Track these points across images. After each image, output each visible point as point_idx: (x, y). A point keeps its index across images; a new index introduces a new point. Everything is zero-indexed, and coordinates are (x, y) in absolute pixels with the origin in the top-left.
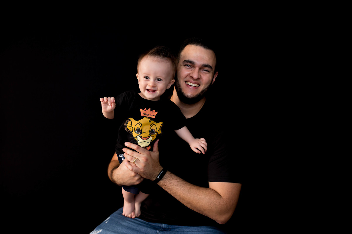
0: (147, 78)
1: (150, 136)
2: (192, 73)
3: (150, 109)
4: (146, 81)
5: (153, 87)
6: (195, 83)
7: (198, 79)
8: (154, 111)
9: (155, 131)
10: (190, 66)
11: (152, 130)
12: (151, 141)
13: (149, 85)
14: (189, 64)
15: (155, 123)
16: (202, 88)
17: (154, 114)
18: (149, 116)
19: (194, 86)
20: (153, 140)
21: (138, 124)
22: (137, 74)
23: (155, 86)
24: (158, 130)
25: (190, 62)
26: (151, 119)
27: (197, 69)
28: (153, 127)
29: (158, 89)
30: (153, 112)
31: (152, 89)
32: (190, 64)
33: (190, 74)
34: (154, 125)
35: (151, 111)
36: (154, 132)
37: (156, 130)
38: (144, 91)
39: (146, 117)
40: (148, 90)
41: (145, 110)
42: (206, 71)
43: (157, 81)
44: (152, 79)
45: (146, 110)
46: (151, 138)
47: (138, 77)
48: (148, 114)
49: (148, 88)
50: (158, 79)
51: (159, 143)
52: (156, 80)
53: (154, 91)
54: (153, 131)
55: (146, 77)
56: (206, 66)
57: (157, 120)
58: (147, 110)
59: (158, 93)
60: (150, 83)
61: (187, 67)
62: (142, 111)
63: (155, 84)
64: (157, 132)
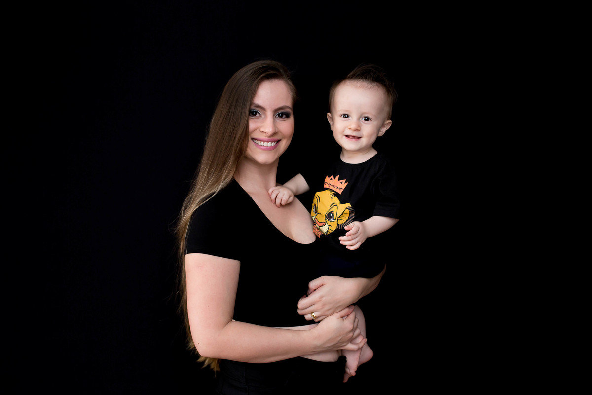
0: (346, 117)
1: (326, 221)
3: (338, 177)
5: (356, 130)
8: (344, 180)
9: (333, 215)
11: (330, 213)
17: (342, 186)
18: (335, 189)
20: (330, 231)
21: (316, 197)
23: (358, 129)
24: (338, 216)
26: (337, 194)
29: (363, 135)
30: (342, 183)
31: (355, 134)
34: (337, 205)
35: (339, 180)
37: (335, 215)
38: (342, 138)
39: (331, 190)
40: (347, 136)
41: (331, 179)
45: (333, 178)
46: (327, 226)
48: (334, 186)
49: (348, 133)
50: (365, 117)
52: (361, 119)
54: (331, 215)
55: (345, 115)
58: (335, 178)
59: (364, 141)
60: (352, 122)
62: (327, 180)
63: (359, 126)
64: (337, 218)
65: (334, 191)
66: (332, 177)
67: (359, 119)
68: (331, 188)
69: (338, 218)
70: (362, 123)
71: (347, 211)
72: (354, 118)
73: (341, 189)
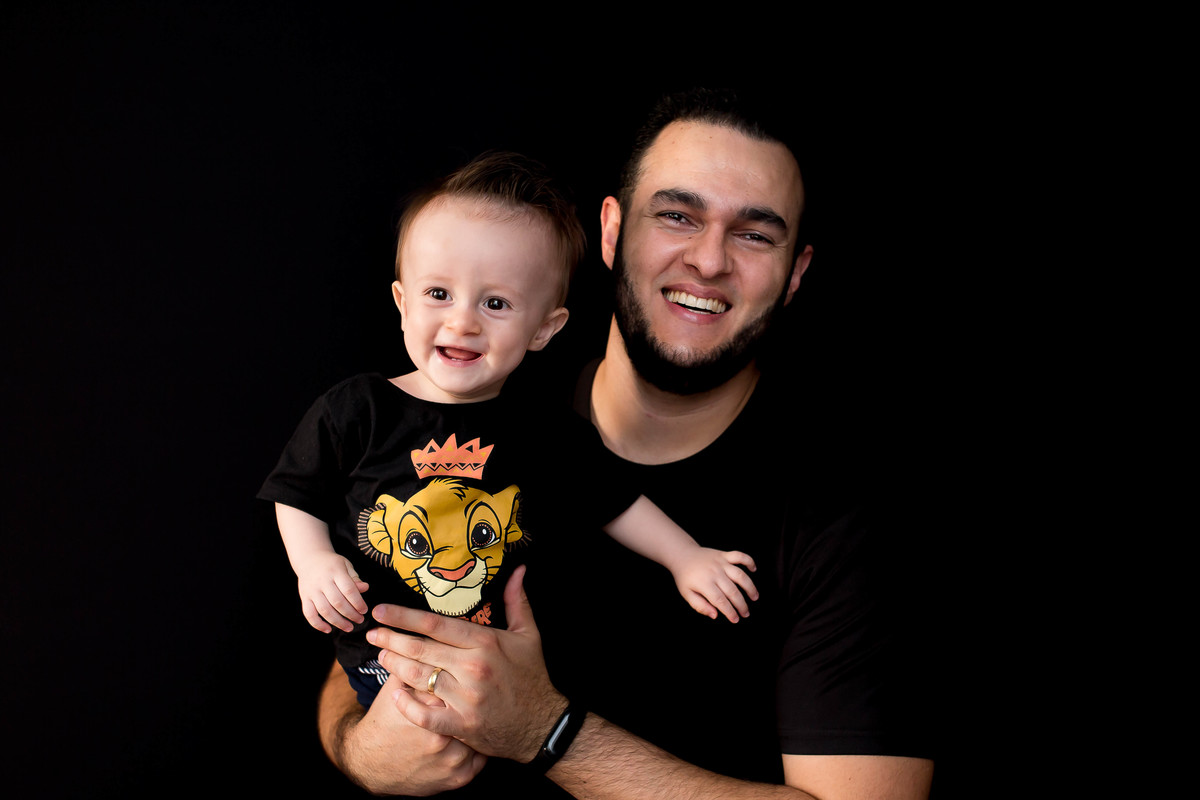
0: (438, 297)
1: (475, 555)
2: (695, 250)
3: (452, 439)
4: (437, 311)
5: (468, 334)
6: (707, 297)
7: (722, 276)
8: (476, 442)
9: (490, 530)
10: (683, 220)
11: (478, 528)
12: (486, 579)
13: (447, 325)
14: (678, 207)
15: (486, 498)
16: (740, 317)
17: (475, 457)
18: (457, 472)
19: (705, 310)
20: (495, 571)
21: (410, 512)
22: (395, 284)
23: (475, 330)
24: (504, 526)
25: (685, 198)
26: (467, 482)
27: (716, 229)
28: (481, 514)
29: (488, 346)
30: (470, 449)
31: (464, 343)
32: (685, 209)
33: (680, 254)
34: (481, 504)
35: (459, 444)
36: (488, 536)
37: (495, 526)
38: (427, 356)
39: (441, 478)
40: (442, 350)
42: (760, 238)
43: (483, 307)
44: (461, 300)
45: (436, 447)
46: (480, 564)
47: (400, 295)
48: (448, 465)
49: (444, 338)
50: (492, 300)
51: (527, 584)
52: (481, 305)
53: (474, 355)
54: (484, 532)
55: (437, 290)
56: (757, 215)
57: (491, 482)
58: (441, 445)
59: (491, 365)
60: (454, 319)
61: (672, 223)
62: (420, 457)
63: (475, 323)
64: (504, 532)
65: (457, 477)
66: (432, 443)
67: (475, 304)
68: (441, 471)
69: (507, 529)
70: (485, 316)
73: (476, 465)
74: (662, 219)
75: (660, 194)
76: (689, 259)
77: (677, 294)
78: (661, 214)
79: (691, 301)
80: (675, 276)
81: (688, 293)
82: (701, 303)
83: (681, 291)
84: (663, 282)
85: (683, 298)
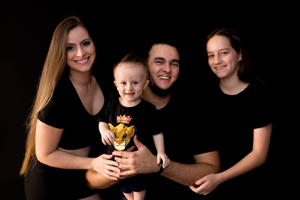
0: (124, 84)
1: (123, 140)
2: (164, 68)
3: (125, 115)
4: (124, 86)
5: (131, 90)
7: (170, 72)
9: (127, 135)
10: (160, 63)
13: (126, 89)
14: (160, 60)
16: (173, 80)
21: (115, 129)
26: (126, 124)
27: (168, 64)
29: (135, 92)
30: (128, 118)
31: (131, 92)
33: (161, 69)
34: (127, 129)
35: (126, 116)
38: (124, 95)
39: (122, 123)
41: (120, 117)
42: (174, 65)
46: (124, 142)
50: (134, 82)
52: (132, 84)
53: (133, 94)
54: (125, 135)
58: (122, 116)
60: (128, 87)
61: (158, 63)
62: (118, 118)
64: (129, 135)
65: (124, 123)
66: (121, 116)
67: (131, 84)
68: (122, 122)
70: (134, 86)
71: (134, 130)
72: (128, 84)
73: (128, 121)
74: (157, 63)
75: (156, 58)
76: (164, 70)
77: (161, 77)
78: (156, 62)
79: (164, 78)
80: (161, 73)
81: (164, 76)
82: (166, 78)
83: (162, 76)
84: (158, 75)
85: (163, 77)
